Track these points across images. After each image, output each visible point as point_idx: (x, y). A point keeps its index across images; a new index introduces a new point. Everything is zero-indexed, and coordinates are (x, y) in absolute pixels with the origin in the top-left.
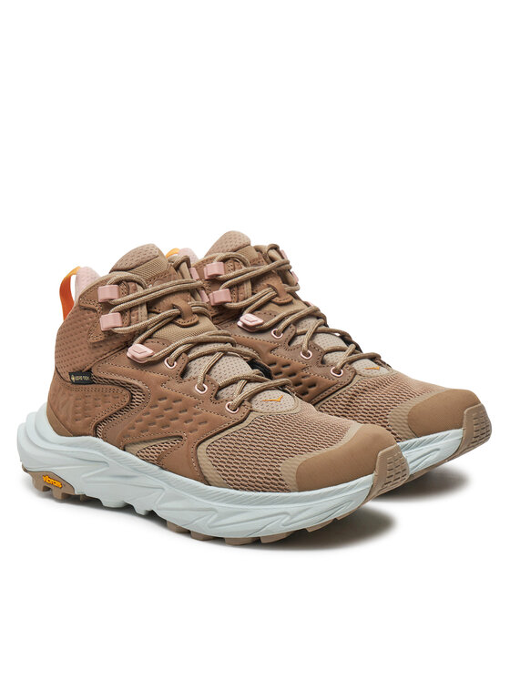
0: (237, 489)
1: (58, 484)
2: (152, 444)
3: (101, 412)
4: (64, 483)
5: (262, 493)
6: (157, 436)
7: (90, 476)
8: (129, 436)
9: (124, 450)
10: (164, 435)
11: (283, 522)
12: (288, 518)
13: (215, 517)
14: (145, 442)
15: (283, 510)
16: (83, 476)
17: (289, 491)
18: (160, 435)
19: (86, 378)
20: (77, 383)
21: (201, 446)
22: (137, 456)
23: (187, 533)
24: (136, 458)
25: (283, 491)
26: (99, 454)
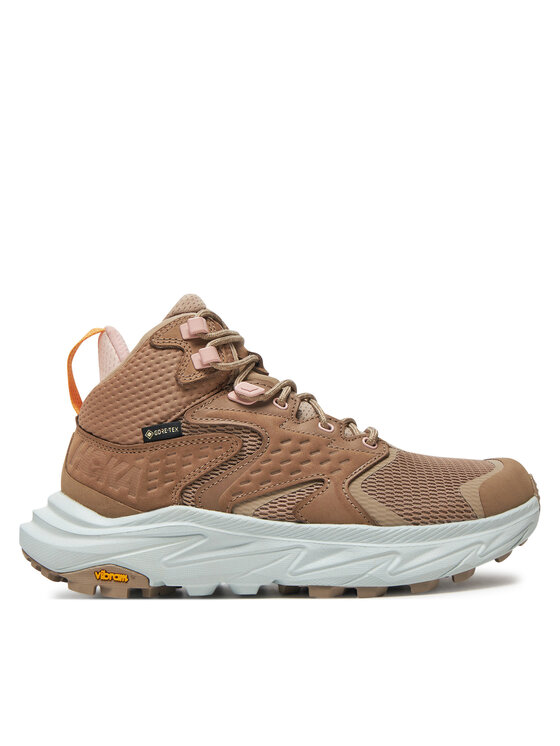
0: (418, 524)
1: (121, 577)
2: (277, 496)
3: (192, 470)
4: (132, 574)
5: (446, 525)
6: (284, 485)
7: (176, 558)
8: (241, 493)
9: (232, 513)
10: (294, 482)
11: (479, 552)
12: (483, 547)
13: (398, 560)
14: (265, 495)
15: (476, 540)
16: (165, 559)
17: (476, 518)
18: (288, 483)
19: (173, 430)
20: (155, 439)
21: (352, 486)
22: (254, 515)
23: (350, 592)
24: (255, 519)
25: (469, 518)
26: (194, 524)
